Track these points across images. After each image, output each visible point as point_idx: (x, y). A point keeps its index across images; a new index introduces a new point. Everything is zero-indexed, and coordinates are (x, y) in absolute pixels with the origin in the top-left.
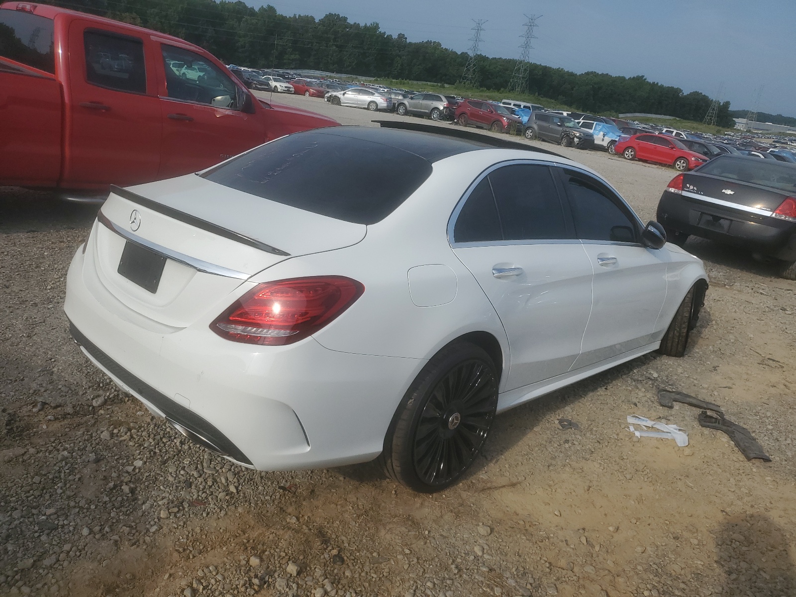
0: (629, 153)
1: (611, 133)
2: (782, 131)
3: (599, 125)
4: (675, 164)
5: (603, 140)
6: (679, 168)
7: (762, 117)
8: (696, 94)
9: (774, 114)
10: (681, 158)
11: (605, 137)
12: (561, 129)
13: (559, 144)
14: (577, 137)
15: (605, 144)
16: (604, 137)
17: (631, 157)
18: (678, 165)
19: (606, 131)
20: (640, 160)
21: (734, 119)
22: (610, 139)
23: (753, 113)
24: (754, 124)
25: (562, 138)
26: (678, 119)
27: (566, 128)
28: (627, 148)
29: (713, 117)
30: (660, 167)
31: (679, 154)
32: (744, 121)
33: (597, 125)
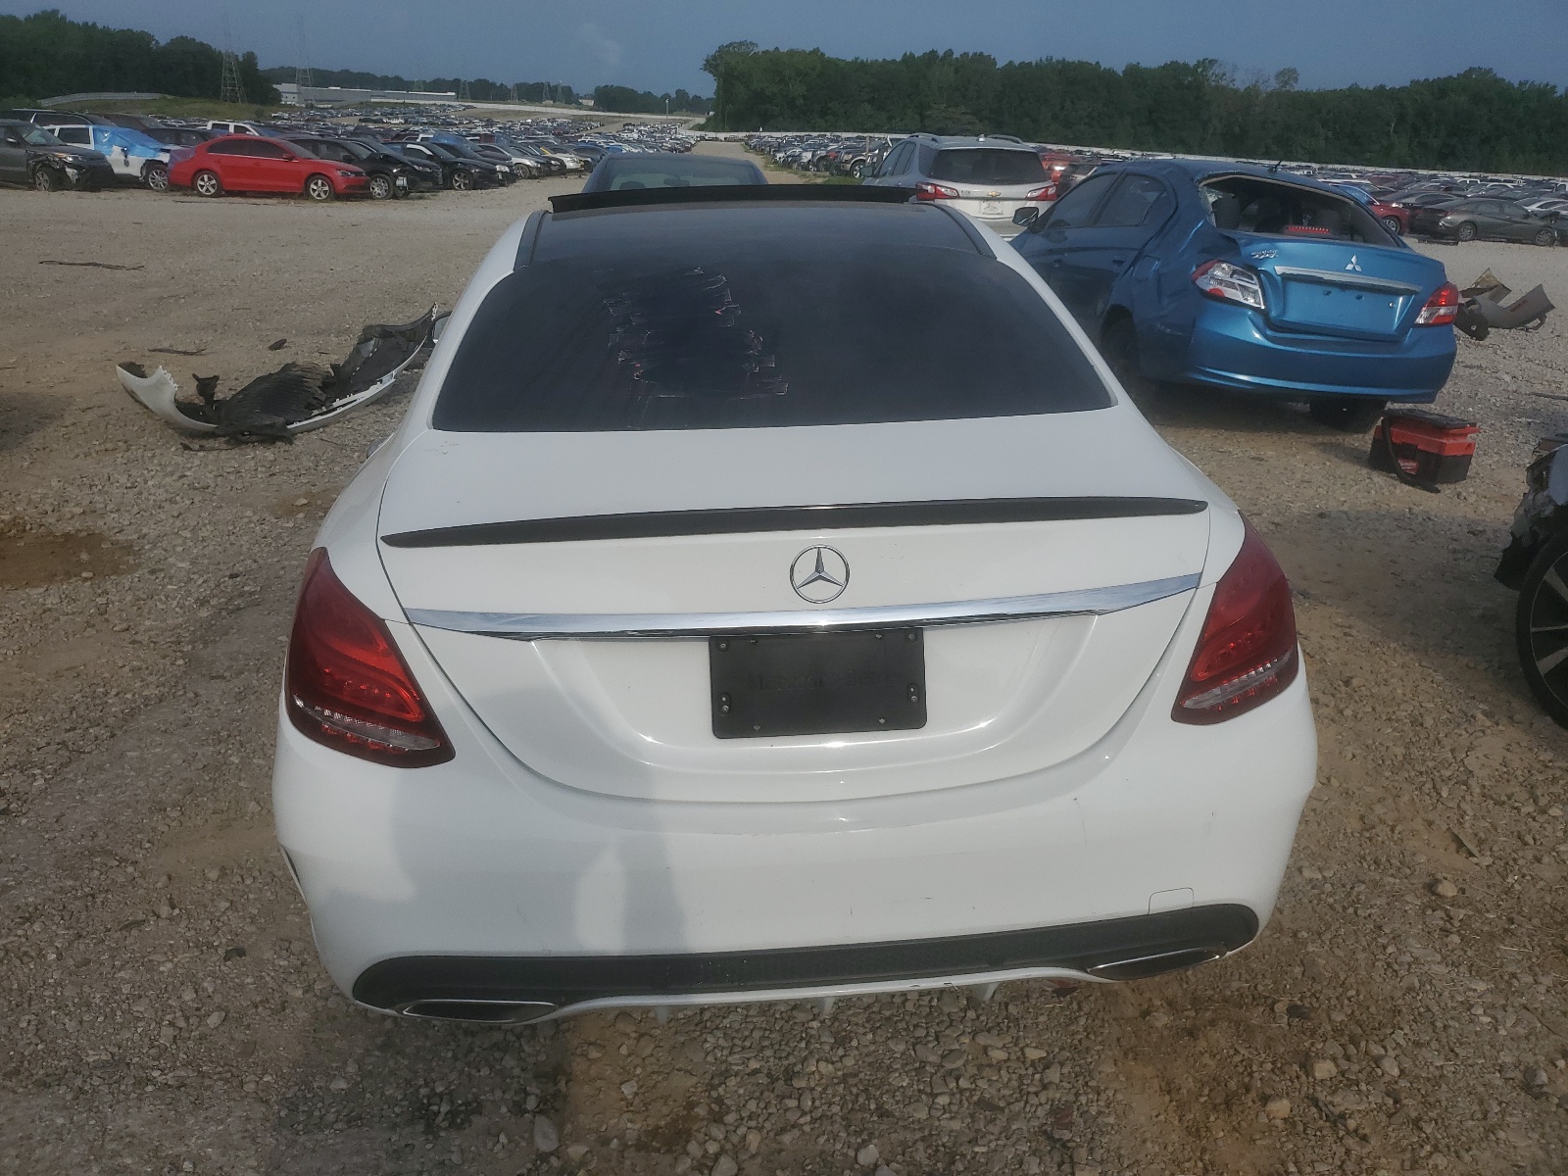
0: (205, 183)
1: (138, 146)
2: (364, 100)
3: (102, 132)
4: (307, 187)
5: (127, 163)
6: (319, 195)
7: (322, 78)
8: (182, 41)
9: (336, 70)
10: (313, 176)
11: (130, 157)
12: (21, 152)
13: (32, 187)
14: (70, 165)
15: (135, 169)
16: (126, 156)
17: (213, 191)
18: (314, 190)
19: (124, 143)
20: (231, 194)
21: (274, 86)
22: (143, 160)
23: (305, 71)
24: (314, 92)
25: (34, 174)
26: (169, 97)
27: (35, 149)
28: (199, 172)
29: (234, 86)
30: (281, 200)
31: (306, 169)
32: (293, 87)
33: (99, 134)
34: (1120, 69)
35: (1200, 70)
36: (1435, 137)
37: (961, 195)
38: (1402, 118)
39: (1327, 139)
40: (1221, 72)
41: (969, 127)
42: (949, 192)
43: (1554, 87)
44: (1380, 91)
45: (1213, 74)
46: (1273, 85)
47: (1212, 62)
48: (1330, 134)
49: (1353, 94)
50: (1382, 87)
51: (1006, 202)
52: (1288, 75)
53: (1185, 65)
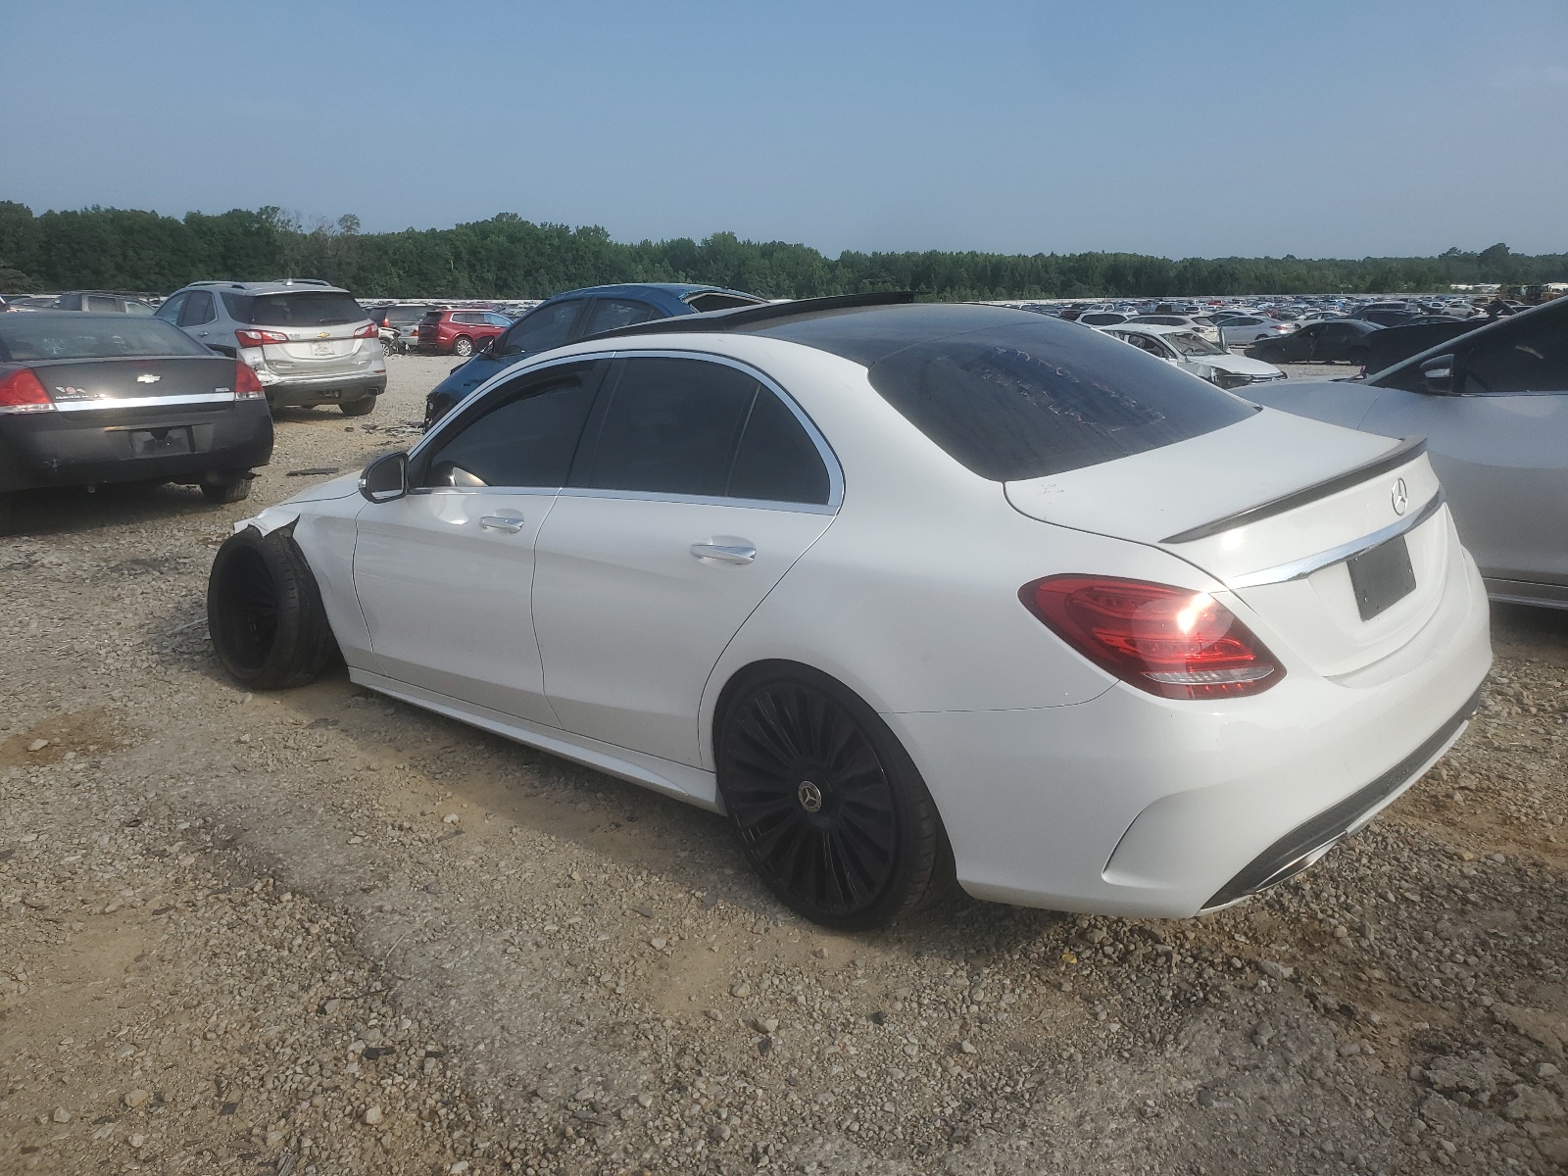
34: (180, 218)
35: (264, 217)
36: (488, 271)
37: (290, 338)
38: (458, 257)
39: (399, 276)
40: (286, 218)
41: (15, 281)
42: (276, 337)
43: (567, 227)
44: (433, 233)
45: (278, 221)
46: (338, 230)
47: (275, 210)
48: (401, 272)
49: (411, 235)
50: (433, 230)
51: (335, 342)
52: (349, 221)
53: (249, 213)
